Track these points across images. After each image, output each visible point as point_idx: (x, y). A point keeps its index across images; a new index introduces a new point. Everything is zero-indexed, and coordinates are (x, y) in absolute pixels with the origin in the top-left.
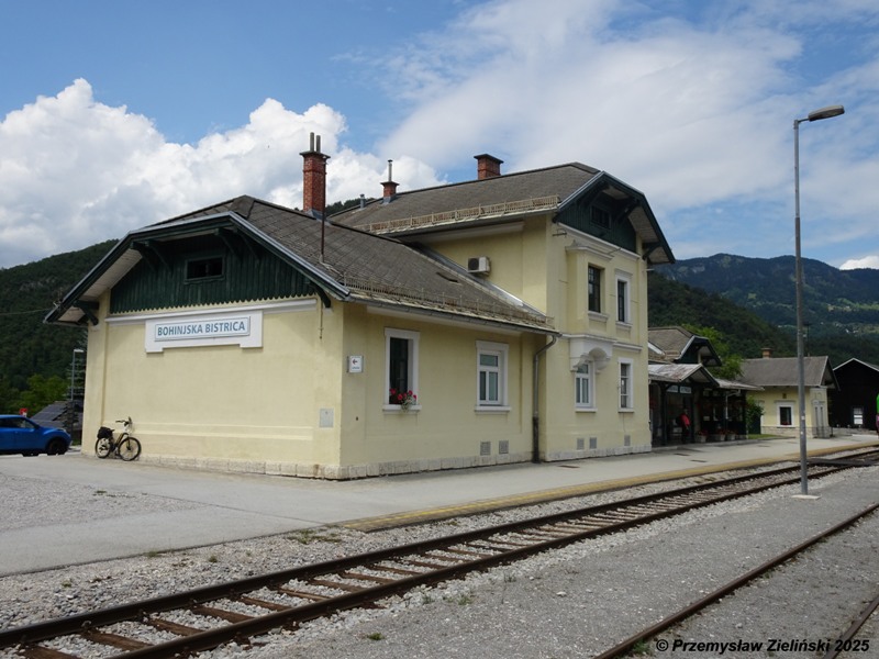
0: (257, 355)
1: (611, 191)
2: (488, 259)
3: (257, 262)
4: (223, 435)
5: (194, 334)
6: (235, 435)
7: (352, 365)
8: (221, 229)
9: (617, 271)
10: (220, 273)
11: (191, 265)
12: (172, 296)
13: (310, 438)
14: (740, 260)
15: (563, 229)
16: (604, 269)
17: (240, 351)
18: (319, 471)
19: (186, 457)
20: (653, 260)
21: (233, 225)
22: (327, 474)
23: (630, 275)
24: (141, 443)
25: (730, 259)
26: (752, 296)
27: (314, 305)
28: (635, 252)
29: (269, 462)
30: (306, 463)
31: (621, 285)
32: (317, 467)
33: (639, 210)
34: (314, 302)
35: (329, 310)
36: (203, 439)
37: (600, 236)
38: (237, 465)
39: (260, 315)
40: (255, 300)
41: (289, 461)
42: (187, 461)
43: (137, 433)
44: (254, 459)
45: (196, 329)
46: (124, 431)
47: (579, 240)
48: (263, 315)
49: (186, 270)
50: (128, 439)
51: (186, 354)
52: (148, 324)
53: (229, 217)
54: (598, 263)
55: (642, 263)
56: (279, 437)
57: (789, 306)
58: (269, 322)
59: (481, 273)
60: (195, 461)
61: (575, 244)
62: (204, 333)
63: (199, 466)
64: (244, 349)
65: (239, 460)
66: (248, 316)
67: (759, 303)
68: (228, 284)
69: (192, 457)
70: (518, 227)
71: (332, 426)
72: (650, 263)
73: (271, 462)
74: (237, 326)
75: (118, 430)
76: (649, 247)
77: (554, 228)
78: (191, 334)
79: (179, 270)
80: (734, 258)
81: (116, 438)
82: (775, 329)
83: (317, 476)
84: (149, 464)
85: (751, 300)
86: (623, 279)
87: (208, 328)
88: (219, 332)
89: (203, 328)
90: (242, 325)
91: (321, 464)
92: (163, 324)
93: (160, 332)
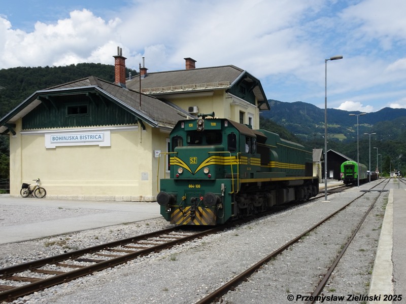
0: (108, 150)
1: (247, 79)
2: (197, 107)
3: (106, 109)
4: (91, 185)
5: (74, 140)
6: (98, 185)
7: (156, 154)
8: (89, 93)
9: (249, 113)
10: (86, 113)
11: (69, 108)
12: (59, 122)
13: (137, 185)
14: (279, 103)
15: (230, 96)
16: (245, 113)
17: (99, 148)
18: (142, 199)
19: (73, 195)
20: (261, 108)
21: (97, 91)
22: (146, 200)
23: (253, 115)
24: (46, 190)
25: (274, 103)
26: (284, 120)
27: (136, 129)
28: (255, 105)
29: (117, 196)
30: (136, 196)
31: (250, 119)
32: (141, 197)
33: (257, 87)
34: (137, 127)
35: (145, 131)
36: (81, 187)
37: (243, 98)
38: (101, 198)
39: (109, 132)
40: (106, 125)
41: (127, 195)
42: (73, 197)
43: (43, 186)
44: (109, 195)
45: (75, 138)
46: (36, 185)
47: (236, 100)
48: (111, 133)
49: (66, 111)
50: (39, 189)
51: (69, 149)
52: (46, 135)
53: (94, 88)
54: (243, 110)
55: (258, 109)
56: (121, 185)
57: (300, 125)
58: (114, 135)
59: (194, 113)
60: (77, 197)
61: (234, 102)
62: (79, 140)
63: (80, 199)
64: (101, 147)
65: (101, 196)
66: (103, 132)
67: (287, 124)
68: (91, 118)
69: (75, 195)
70: (211, 94)
71: (148, 180)
72: (260, 110)
73: (118, 196)
74: (97, 137)
75: (33, 185)
76: (260, 103)
77: (227, 95)
78: (72, 140)
79: (62, 110)
80: (276, 102)
81: (32, 189)
82: (294, 136)
83: (141, 201)
84: (52, 199)
85: (283, 122)
86: (251, 117)
87: (81, 137)
88: (87, 140)
89: (79, 138)
90: (100, 137)
91: (143, 196)
92: (55, 135)
93: (54, 139)
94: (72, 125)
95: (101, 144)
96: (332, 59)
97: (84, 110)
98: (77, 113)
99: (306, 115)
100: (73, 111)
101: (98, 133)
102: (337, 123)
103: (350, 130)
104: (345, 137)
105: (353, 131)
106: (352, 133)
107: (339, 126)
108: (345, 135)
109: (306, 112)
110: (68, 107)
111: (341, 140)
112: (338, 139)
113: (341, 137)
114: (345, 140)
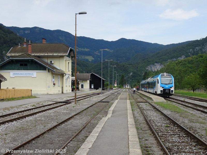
5: (22, 75)
13: (46, 90)
16: (69, 63)
28: (70, 58)
30: (46, 93)
34: (46, 71)
35: (49, 73)
40: (34, 70)
41: (42, 92)
52: (11, 73)
53: (33, 59)
58: (38, 74)
59: (52, 63)
68: (29, 68)
71: (50, 88)
72: (72, 60)
79: (18, 65)
87: (25, 74)
88: (27, 75)
89: (24, 74)
90: (32, 74)
91: (48, 93)
92: (15, 73)
93: (14, 74)
94: (21, 70)
95: (33, 76)
96: (80, 14)
97: (26, 65)
98: (23, 66)
99: (64, 41)
100: (21, 65)
101: (32, 73)
102: (87, 48)
103: (97, 53)
104: (93, 59)
105: (99, 54)
106: (98, 55)
107: (89, 50)
108: (93, 57)
109: (64, 38)
110: (20, 64)
111: (90, 60)
112: (87, 60)
113: (90, 58)
114: (93, 60)
